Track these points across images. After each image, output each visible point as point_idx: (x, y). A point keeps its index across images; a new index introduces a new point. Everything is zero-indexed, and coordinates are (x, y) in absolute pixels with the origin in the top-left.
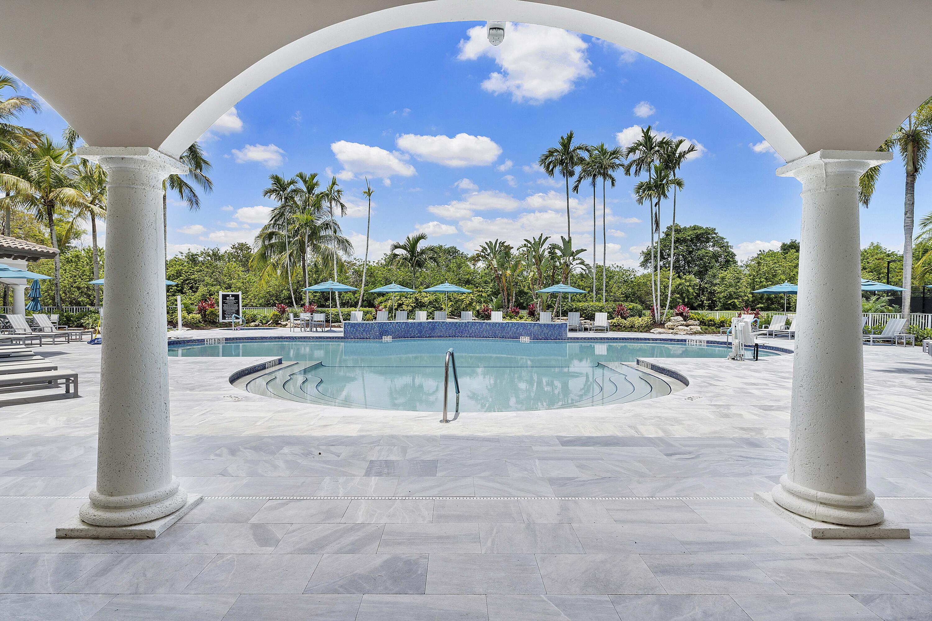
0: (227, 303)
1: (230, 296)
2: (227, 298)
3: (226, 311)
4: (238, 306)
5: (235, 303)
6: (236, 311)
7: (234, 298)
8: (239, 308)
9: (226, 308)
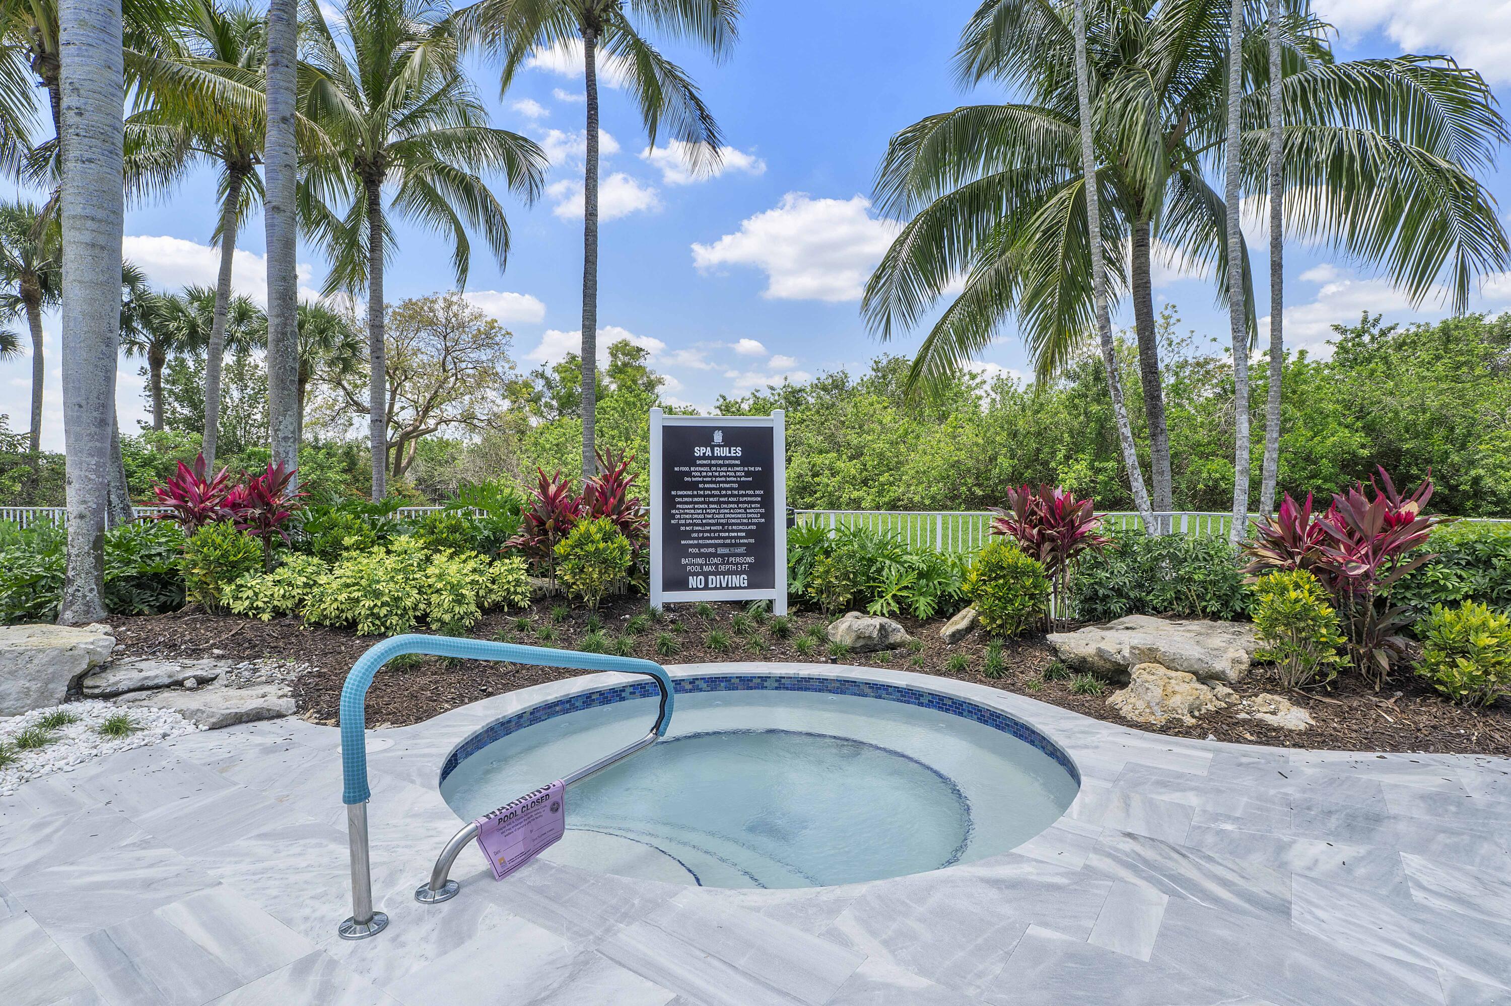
0: (694, 486)
1: (718, 437)
2: (699, 451)
3: (687, 535)
4: (767, 502)
5: (743, 486)
6: (749, 534)
7: (737, 451)
8: (769, 514)
9: (686, 514)
